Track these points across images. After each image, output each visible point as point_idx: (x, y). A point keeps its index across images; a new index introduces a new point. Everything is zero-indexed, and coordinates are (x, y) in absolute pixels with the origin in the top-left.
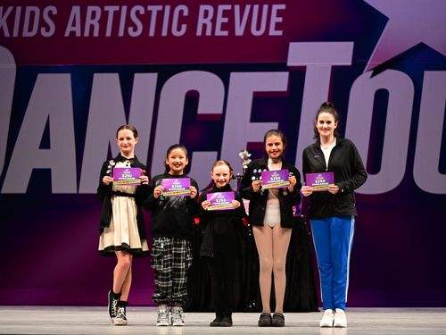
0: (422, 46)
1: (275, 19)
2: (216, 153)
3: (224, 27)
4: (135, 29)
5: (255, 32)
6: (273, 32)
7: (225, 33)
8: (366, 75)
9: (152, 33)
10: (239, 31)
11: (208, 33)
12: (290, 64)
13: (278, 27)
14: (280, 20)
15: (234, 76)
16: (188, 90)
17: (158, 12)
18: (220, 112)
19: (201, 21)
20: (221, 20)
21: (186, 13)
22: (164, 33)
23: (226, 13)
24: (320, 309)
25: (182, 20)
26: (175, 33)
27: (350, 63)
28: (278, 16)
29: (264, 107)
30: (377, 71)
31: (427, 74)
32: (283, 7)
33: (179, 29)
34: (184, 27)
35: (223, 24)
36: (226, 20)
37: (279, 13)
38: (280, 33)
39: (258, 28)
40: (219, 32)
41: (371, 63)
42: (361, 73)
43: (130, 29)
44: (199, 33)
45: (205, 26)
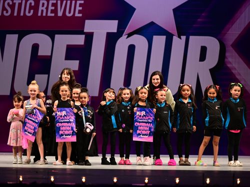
0: (152, 23)
1: (78, 8)
2: (47, 75)
3: (52, 11)
4: (7, 12)
5: (68, 14)
6: (77, 15)
7: (53, 15)
8: (124, 37)
9: (15, 14)
10: (60, 14)
11: (44, 14)
12: (85, 31)
13: (80, 12)
14: (81, 8)
15: (57, 36)
16: (33, 43)
17: (19, 3)
18: (50, 54)
19: (41, 8)
20: (51, 8)
21: (33, 4)
22: (22, 14)
23: (53, 5)
24: (99, 155)
25: (31, 7)
26: (27, 14)
27: (116, 31)
28: (80, 6)
29: (72, 52)
30: (130, 35)
31: (155, 37)
32: (82, 2)
33: (29, 12)
34: (32, 11)
35: (52, 10)
36: (53, 8)
37: (81, 5)
38: (81, 15)
39: (70, 12)
40: (49, 14)
41: (127, 31)
42: (122, 36)
43: (5, 12)
44: (39, 14)
45: (42, 11)
